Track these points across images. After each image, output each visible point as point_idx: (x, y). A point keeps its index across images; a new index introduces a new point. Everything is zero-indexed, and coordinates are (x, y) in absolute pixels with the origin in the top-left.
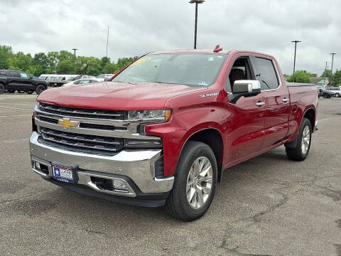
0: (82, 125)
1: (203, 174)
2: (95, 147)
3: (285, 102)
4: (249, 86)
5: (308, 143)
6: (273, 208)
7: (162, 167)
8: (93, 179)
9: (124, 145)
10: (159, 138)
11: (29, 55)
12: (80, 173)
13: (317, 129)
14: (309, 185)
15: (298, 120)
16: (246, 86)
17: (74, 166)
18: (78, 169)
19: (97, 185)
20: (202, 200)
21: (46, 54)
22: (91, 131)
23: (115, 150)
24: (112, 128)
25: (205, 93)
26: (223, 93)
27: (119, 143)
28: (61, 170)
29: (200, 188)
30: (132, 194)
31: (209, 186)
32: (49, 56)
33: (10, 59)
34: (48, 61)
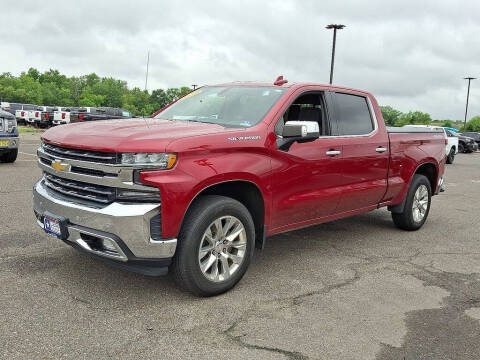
0: (74, 169)
1: (231, 238)
2: (86, 197)
3: (380, 152)
4: (303, 129)
5: (425, 207)
6: (331, 288)
7: (160, 226)
8: (84, 236)
9: (115, 196)
10: (157, 190)
11: (146, 92)
12: (70, 228)
13: (442, 191)
14: (402, 263)
15: (406, 177)
16: (300, 128)
17: (62, 218)
18: (68, 222)
19: (89, 244)
20: (228, 272)
22: (81, 177)
23: (106, 201)
24: (101, 174)
25: (237, 135)
26: (272, 137)
27: (110, 193)
28: (52, 223)
29: (226, 256)
30: (123, 257)
31: (241, 254)
32: (169, 93)
33: (125, 96)
34: (167, 99)
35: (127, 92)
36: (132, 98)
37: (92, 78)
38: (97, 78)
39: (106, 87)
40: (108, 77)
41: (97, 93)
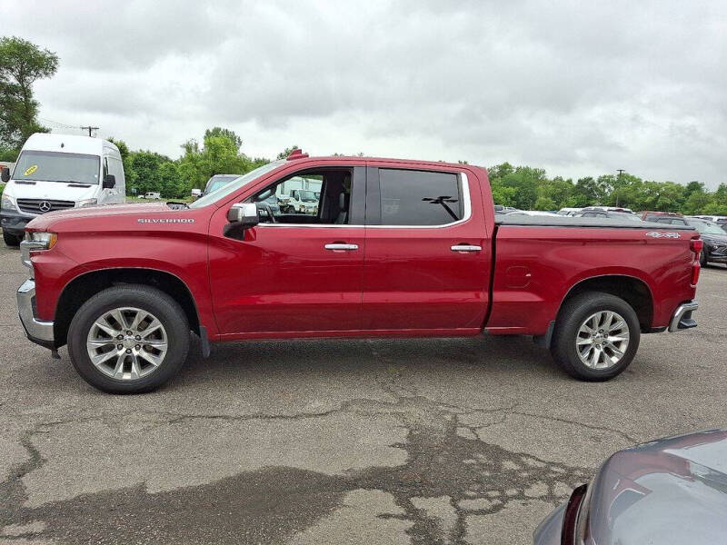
21: (595, 179)
32: (599, 182)
33: (540, 187)
34: (597, 189)
35: (545, 182)
36: (551, 188)
37: (505, 168)
38: (510, 167)
39: (519, 178)
40: (524, 165)
41: (507, 185)
